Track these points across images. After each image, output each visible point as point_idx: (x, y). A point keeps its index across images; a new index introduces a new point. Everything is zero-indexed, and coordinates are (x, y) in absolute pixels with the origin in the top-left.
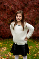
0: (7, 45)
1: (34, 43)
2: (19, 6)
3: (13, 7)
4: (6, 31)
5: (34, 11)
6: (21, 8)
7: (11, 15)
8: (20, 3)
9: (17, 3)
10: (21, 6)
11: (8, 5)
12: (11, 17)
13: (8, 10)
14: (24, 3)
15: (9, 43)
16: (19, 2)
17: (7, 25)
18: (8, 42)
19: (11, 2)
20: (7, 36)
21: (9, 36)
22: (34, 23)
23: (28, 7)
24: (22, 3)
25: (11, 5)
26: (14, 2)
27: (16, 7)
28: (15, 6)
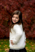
0: (1, 46)
1: (29, 44)
2: (14, 6)
3: (7, 7)
5: (30, 11)
6: (16, 8)
7: (6, 16)
9: (12, 3)
10: (17, 6)
11: (3, 5)
12: (6, 17)
13: (3, 10)
14: (20, 3)
15: (3, 44)
16: (15, 2)
18: (2, 43)
19: (6, 2)
20: (1, 36)
21: (4, 36)
22: (29, 23)
23: (24, 7)
24: (18, 3)
25: (6, 5)
26: (10, 2)
27: (11, 7)
28: (10, 6)
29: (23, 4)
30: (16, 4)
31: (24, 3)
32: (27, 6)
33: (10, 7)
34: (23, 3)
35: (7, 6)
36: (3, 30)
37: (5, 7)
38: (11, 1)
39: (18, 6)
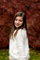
0: (2, 57)
1: (37, 56)
4: (2, 39)
5: (38, 15)
8: (21, 6)
9: (17, 6)
11: (6, 8)
12: (9, 22)
13: (6, 14)
15: (5, 55)
17: (4, 33)
18: (4, 53)
20: (3, 46)
22: (37, 30)
25: (9, 8)
26: (14, 4)
27: (16, 10)
28: (14, 9)
29: (30, 7)
30: (21, 7)
31: (32, 6)
32: (35, 10)
33: (14, 11)
34: (30, 5)
35: (11, 9)
36: (5, 38)
37: (9, 10)
38: (16, 4)
39: (24, 9)
